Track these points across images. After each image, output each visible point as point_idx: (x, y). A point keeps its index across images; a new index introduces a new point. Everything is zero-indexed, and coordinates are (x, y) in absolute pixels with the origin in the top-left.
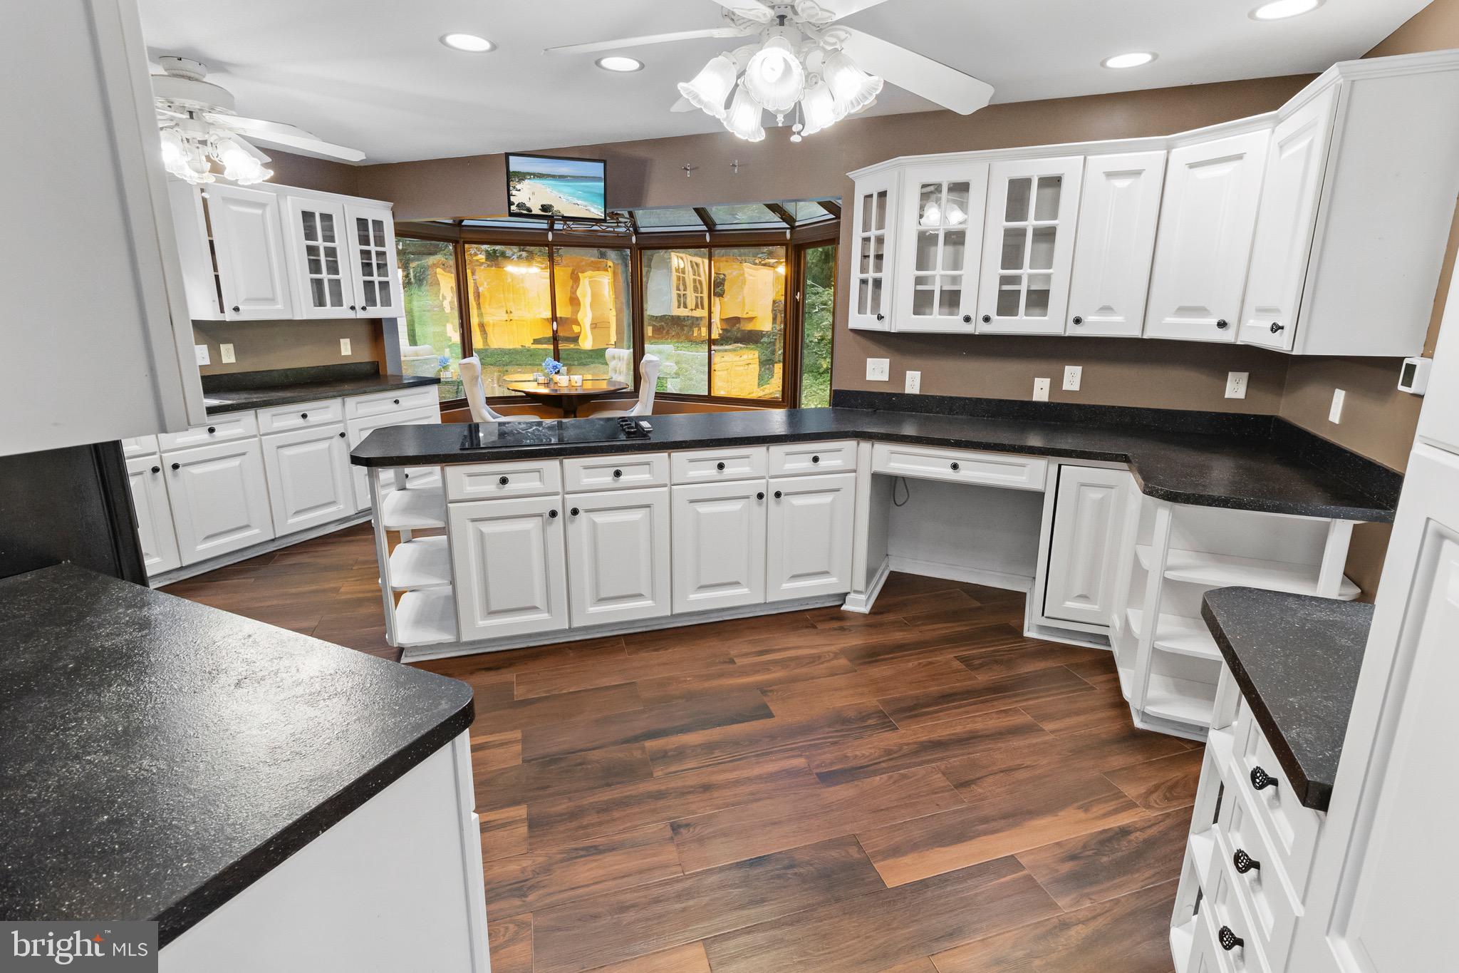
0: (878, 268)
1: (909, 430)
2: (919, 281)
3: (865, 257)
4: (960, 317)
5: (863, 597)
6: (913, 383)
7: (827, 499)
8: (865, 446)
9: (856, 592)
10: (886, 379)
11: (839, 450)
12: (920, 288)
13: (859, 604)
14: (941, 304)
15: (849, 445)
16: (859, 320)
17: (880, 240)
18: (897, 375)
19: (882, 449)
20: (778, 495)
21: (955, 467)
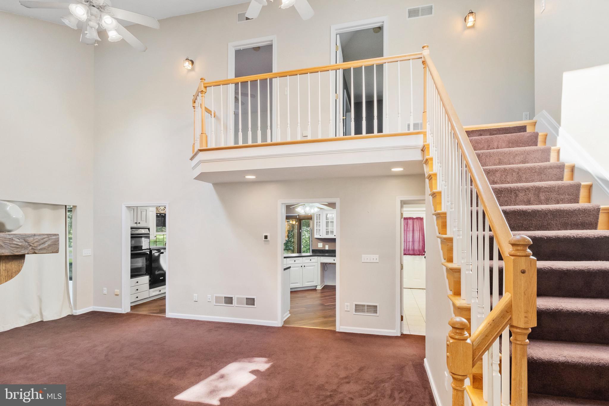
0: (319, 227)
1: (327, 255)
2: (326, 229)
3: (317, 225)
4: (334, 235)
5: (320, 286)
6: (327, 248)
7: (313, 267)
8: (319, 258)
9: (319, 285)
10: (322, 247)
11: (314, 259)
12: (327, 230)
13: (319, 288)
14: (330, 233)
15: (316, 257)
16: (316, 236)
17: (320, 222)
18: (324, 246)
19: (322, 258)
20: (304, 266)
21: (334, 260)
